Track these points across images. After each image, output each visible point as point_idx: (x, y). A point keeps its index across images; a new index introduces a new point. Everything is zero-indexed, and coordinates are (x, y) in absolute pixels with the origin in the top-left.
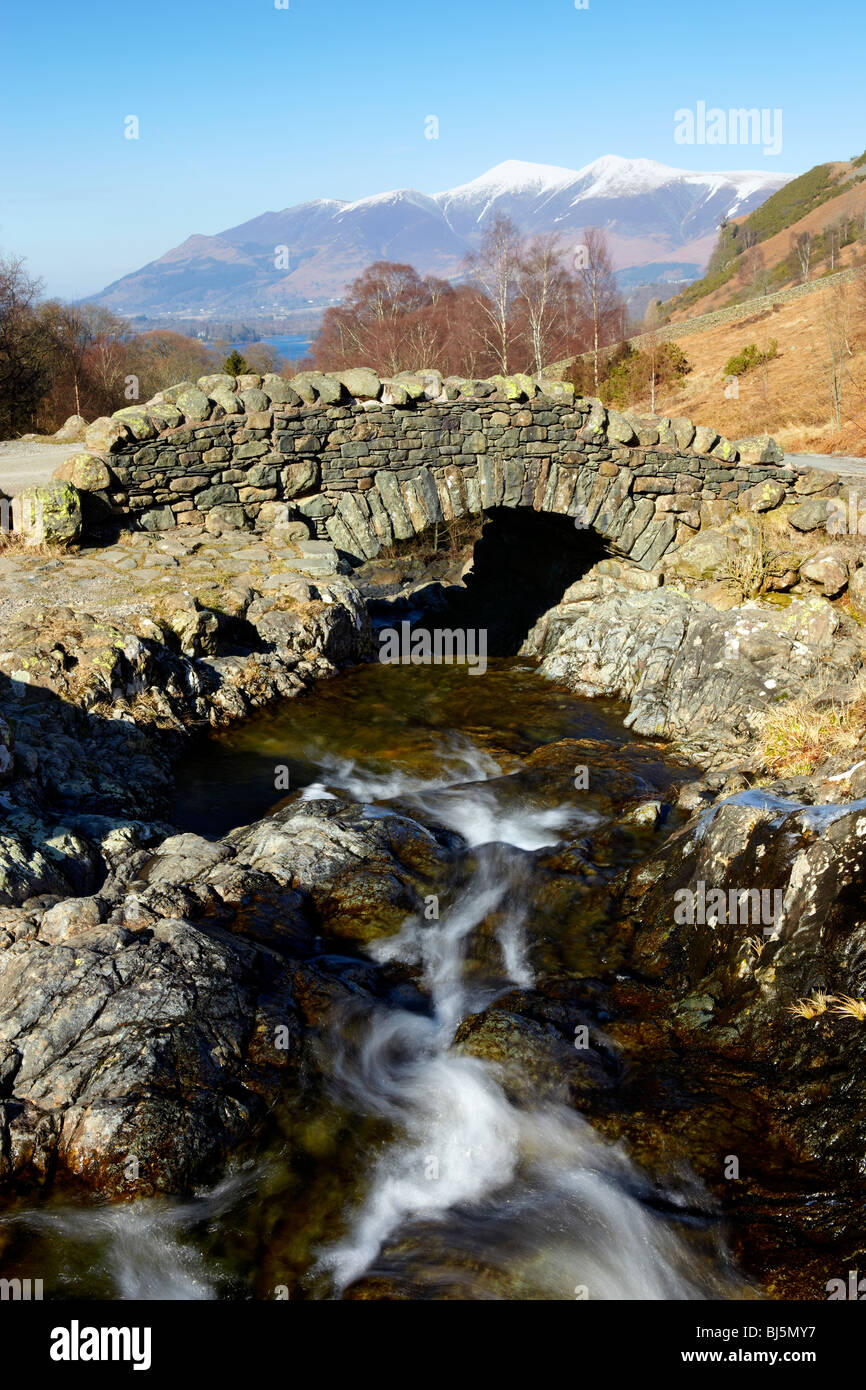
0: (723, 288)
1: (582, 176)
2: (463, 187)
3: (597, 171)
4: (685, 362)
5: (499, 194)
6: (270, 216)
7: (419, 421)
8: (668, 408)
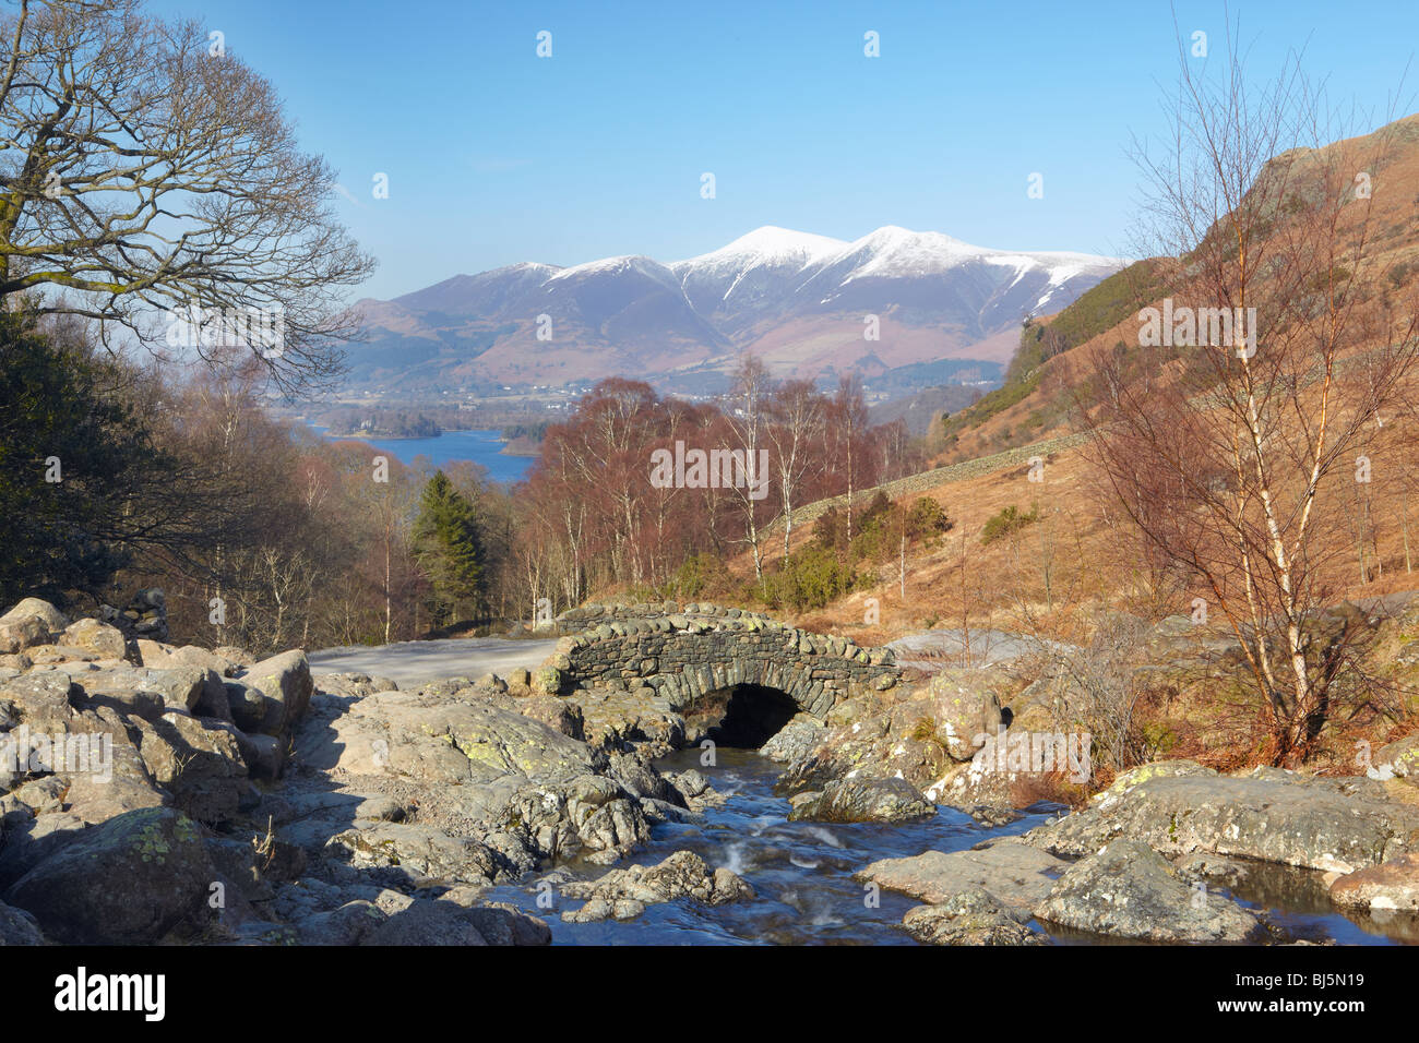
0: (1021, 405)
1: (857, 249)
2: (707, 257)
3: (877, 244)
4: (945, 518)
5: (752, 267)
6: (461, 280)
7: (706, 641)
8: (924, 568)
